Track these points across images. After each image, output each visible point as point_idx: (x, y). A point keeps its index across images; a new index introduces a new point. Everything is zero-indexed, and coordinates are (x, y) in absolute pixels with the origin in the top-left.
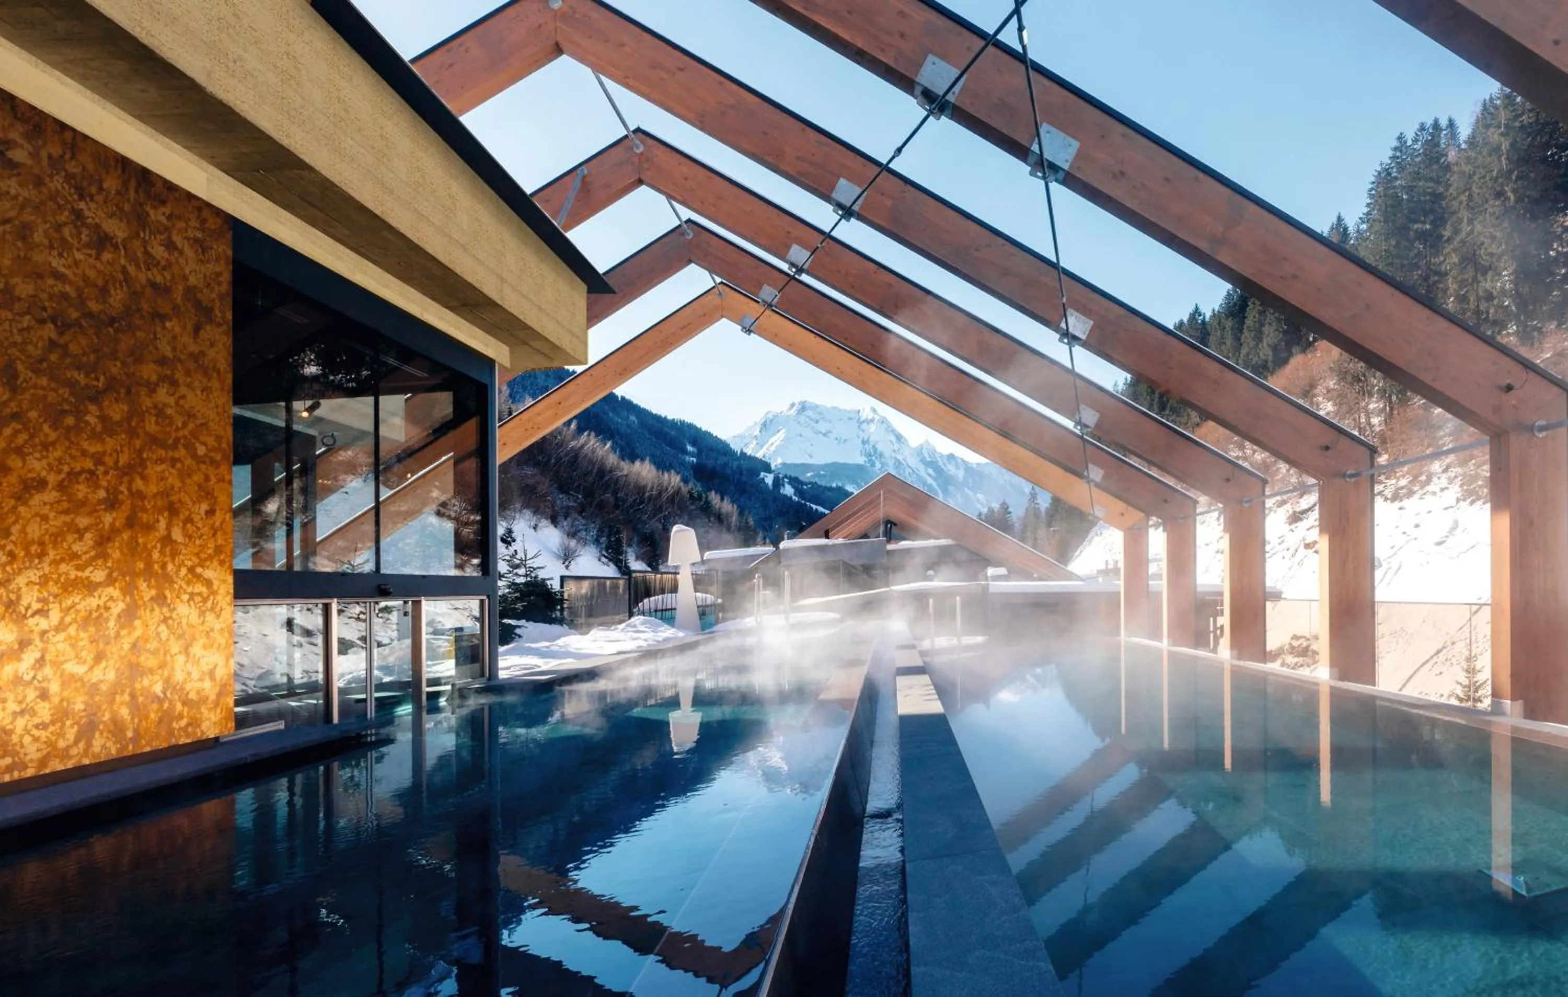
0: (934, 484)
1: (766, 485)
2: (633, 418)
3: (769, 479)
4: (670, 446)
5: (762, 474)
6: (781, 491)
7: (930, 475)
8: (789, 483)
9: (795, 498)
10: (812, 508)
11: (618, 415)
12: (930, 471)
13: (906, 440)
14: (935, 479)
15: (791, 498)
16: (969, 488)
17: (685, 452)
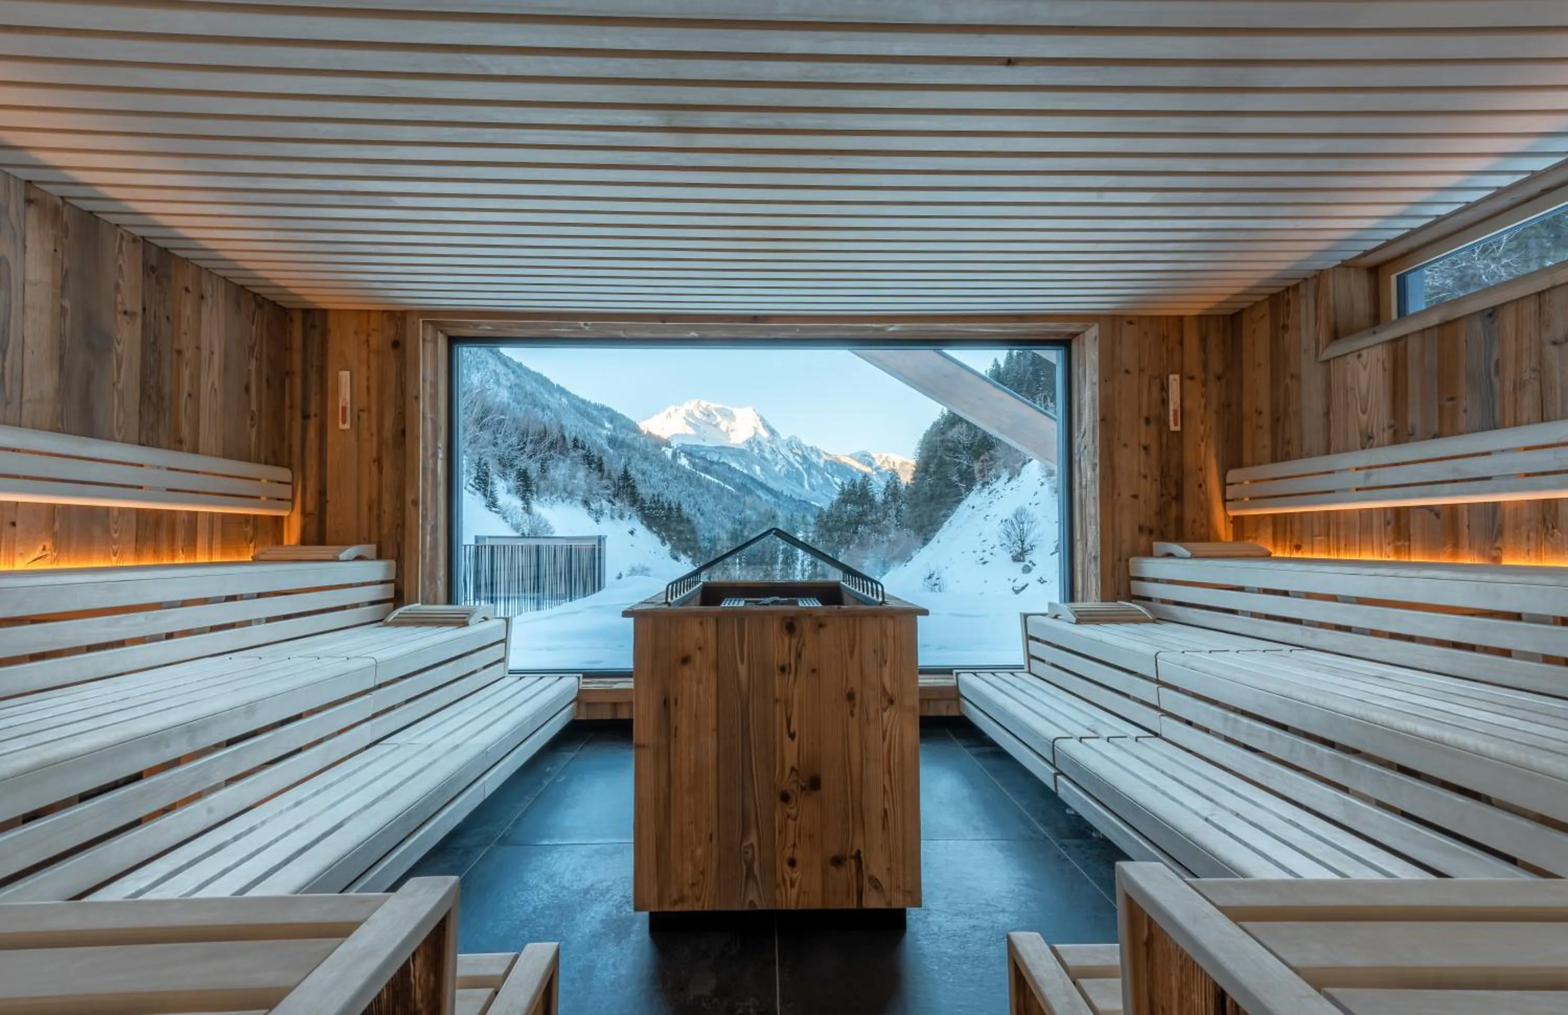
0: (801, 468)
1: (666, 456)
2: (564, 400)
3: (669, 453)
4: (591, 422)
5: (664, 449)
6: (678, 461)
7: (796, 460)
8: (685, 456)
9: (688, 467)
10: (701, 476)
11: (553, 396)
12: (798, 458)
13: (778, 434)
14: (801, 464)
15: (684, 467)
16: (828, 473)
17: (603, 427)
